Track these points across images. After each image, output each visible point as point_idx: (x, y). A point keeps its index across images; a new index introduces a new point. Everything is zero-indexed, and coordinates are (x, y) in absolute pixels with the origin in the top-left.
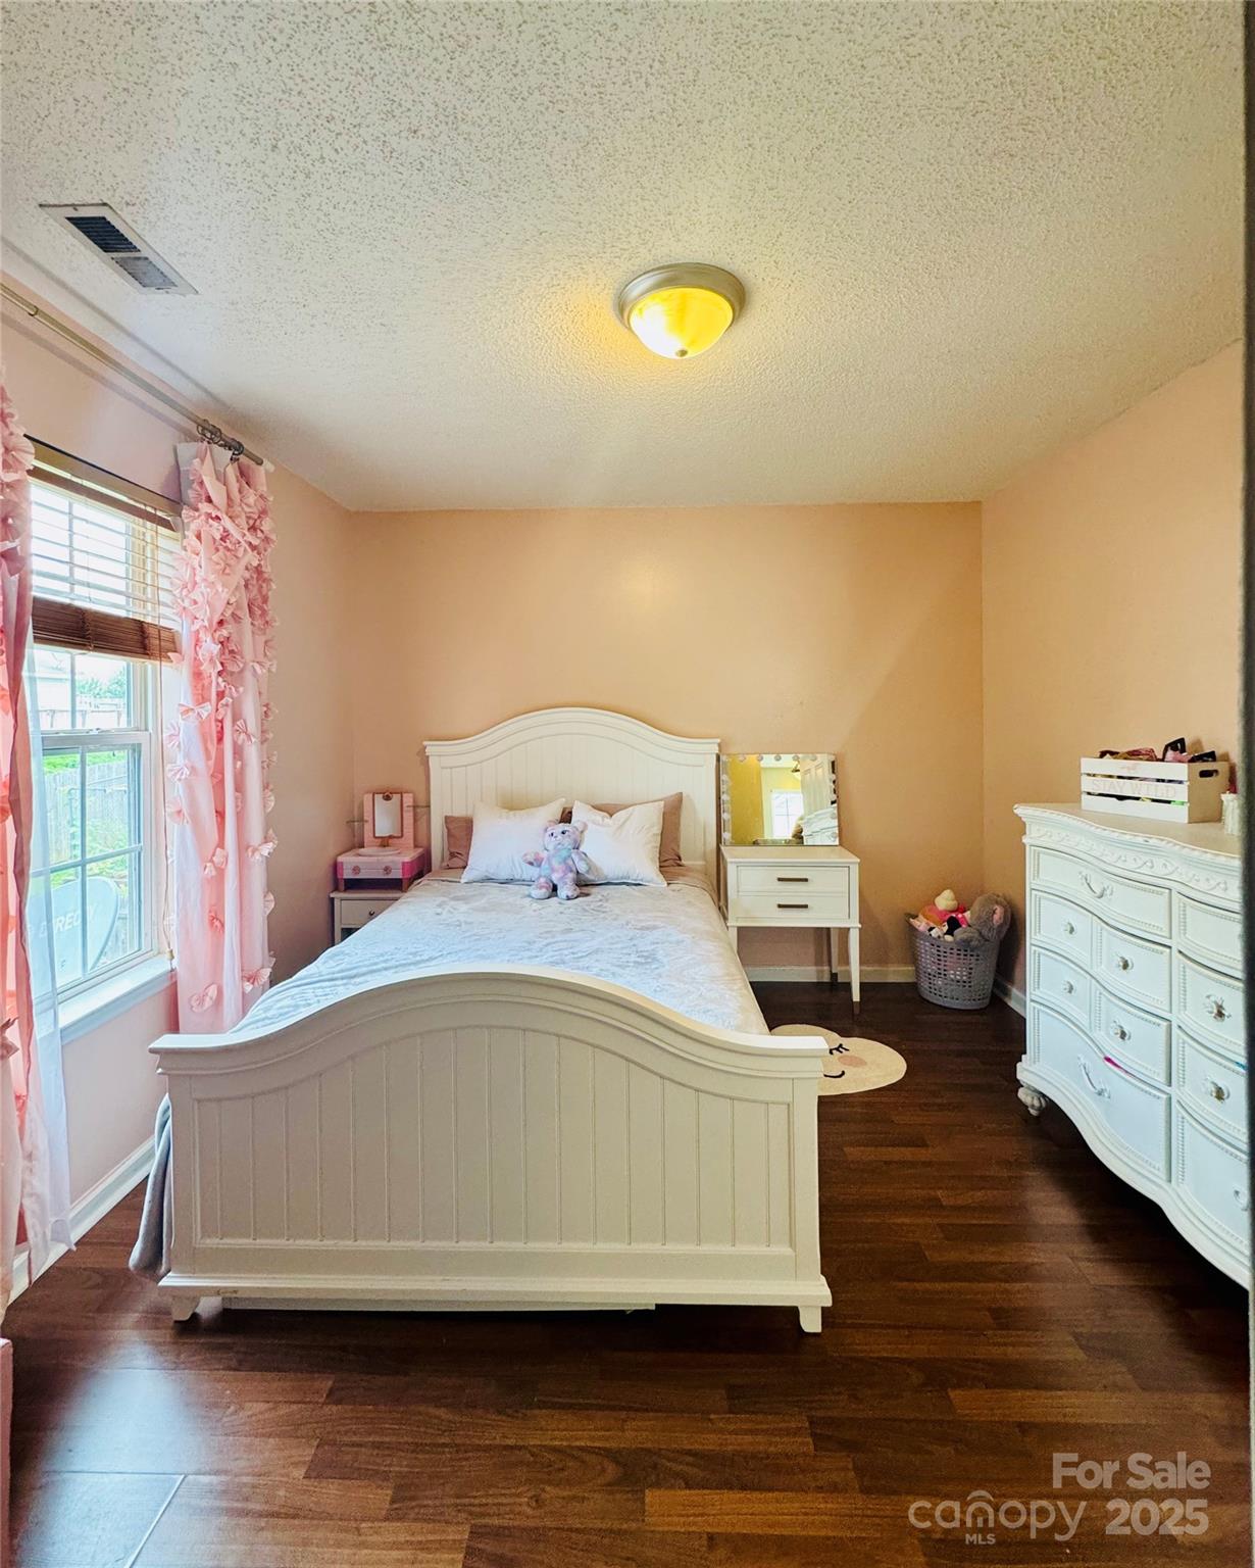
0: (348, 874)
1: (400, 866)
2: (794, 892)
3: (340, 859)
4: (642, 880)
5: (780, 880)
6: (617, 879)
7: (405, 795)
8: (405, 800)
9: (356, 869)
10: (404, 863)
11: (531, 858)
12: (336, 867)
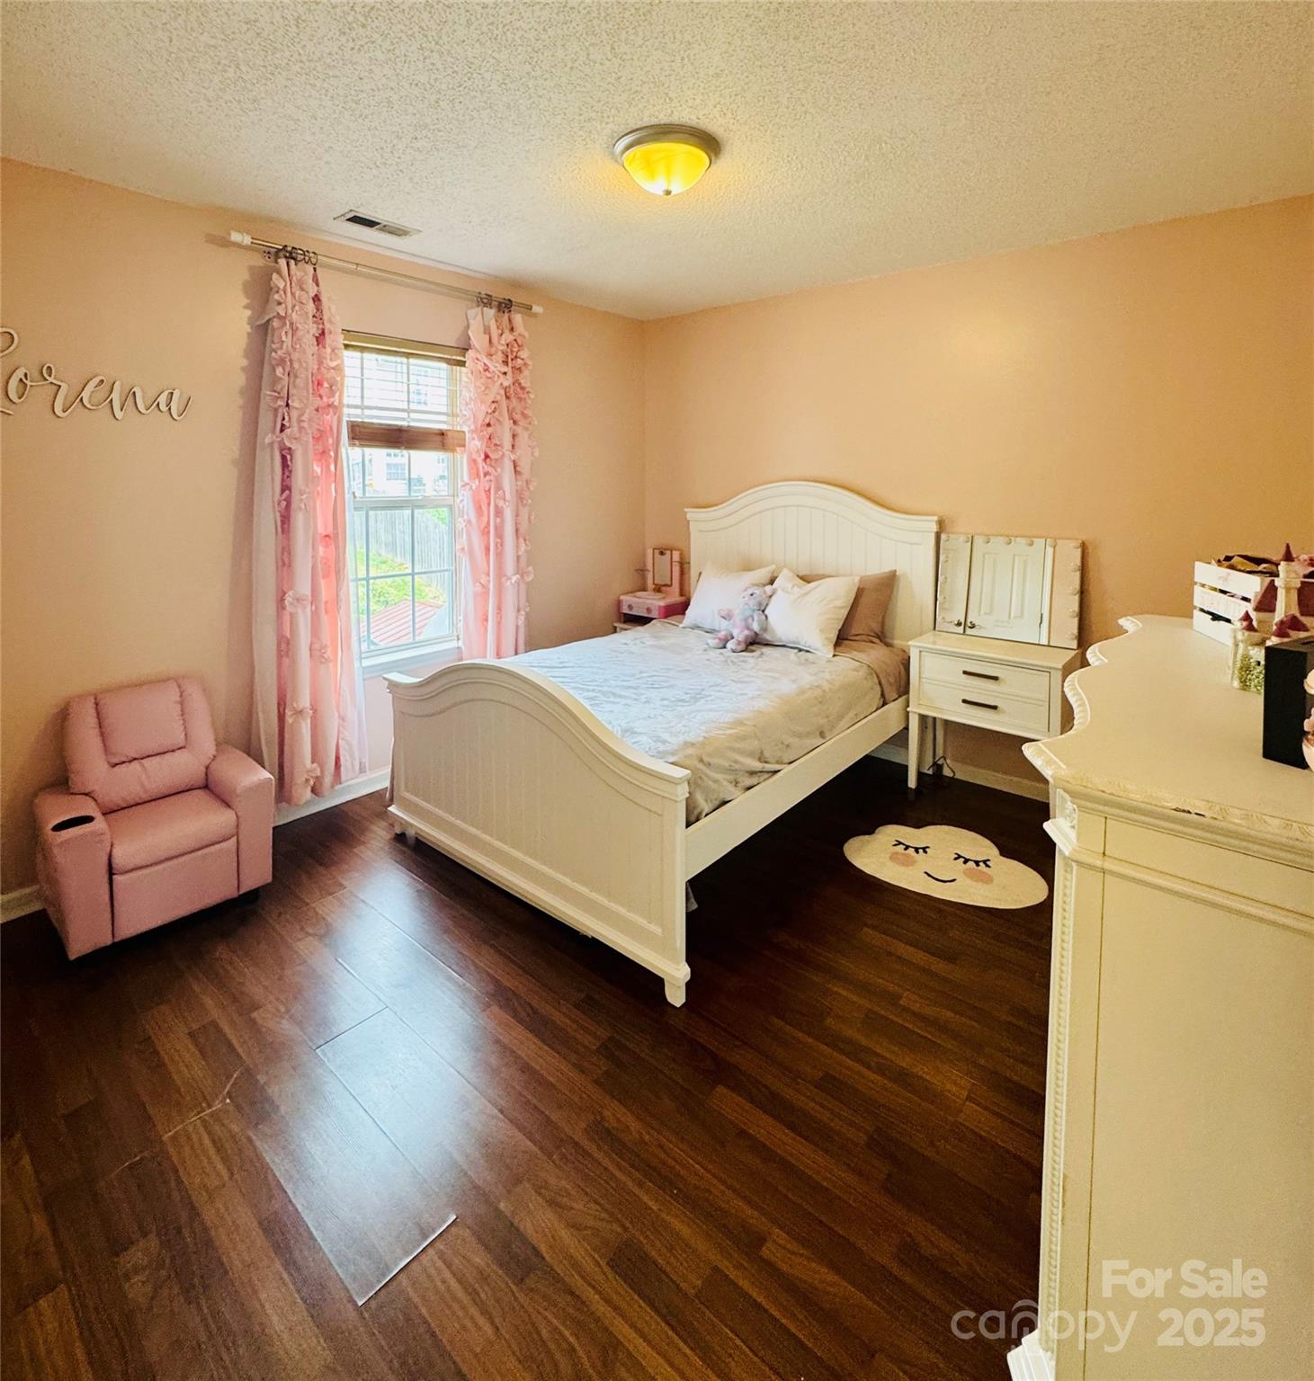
0: (625, 610)
1: (657, 608)
2: (981, 691)
3: (622, 597)
4: (809, 647)
5: (965, 673)
6: (791, 643)
7: (674, 552)
8: (674, 557)
9: (630, 607)
10: (660, 607)
11: (723, 613)
12: (619, 603)
